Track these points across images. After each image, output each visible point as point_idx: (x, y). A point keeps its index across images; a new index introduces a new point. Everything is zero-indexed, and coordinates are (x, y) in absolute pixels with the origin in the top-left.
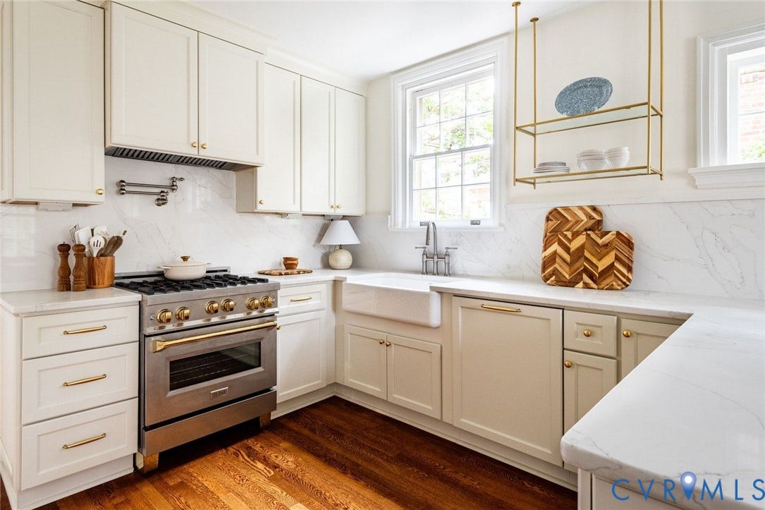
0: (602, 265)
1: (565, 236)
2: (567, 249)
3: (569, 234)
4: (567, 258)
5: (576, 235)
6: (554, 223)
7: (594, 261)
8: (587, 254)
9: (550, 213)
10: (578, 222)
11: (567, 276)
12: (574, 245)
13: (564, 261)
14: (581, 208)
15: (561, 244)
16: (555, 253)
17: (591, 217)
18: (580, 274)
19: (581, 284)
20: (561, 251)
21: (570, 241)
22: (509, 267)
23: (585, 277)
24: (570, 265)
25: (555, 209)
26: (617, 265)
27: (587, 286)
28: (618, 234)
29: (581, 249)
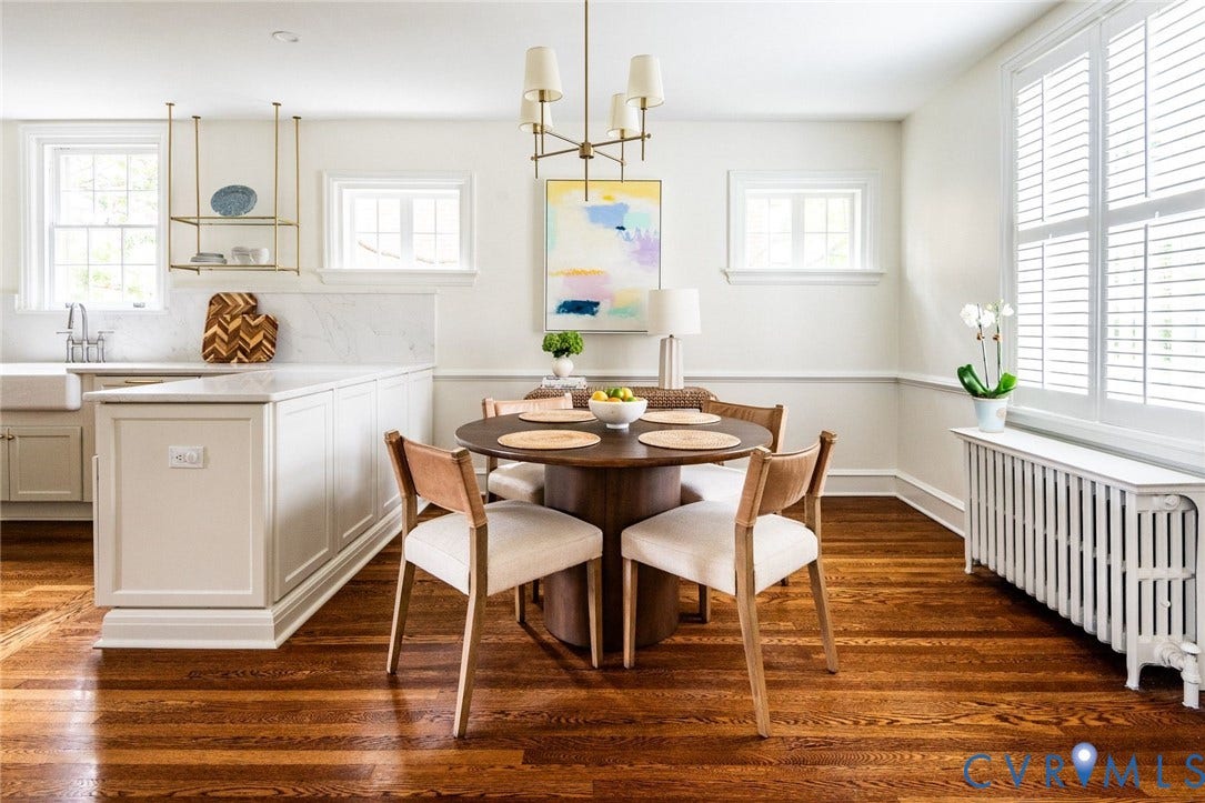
0: (253, 343)
1: (225, 319)
2: (225, 330)
3: (228, 317)
4: (226, 338)
5: (233, 318)
6: (216, 307)
7: (248, 339)
8: (242, 334)
9: (213, 298)
10: (237, 306)
11: (224, 354)
12: (232, 327)
13: (223, 340)
14: (240, 295)
15: (221, 326)
16: (215, 334)
17: (247, 303)
18: (235, 351)
19: (236, 360)
20: (220, 332)
21: (228, 323)
22: (174, 350)
23: (240, 354)
24: (227, 344)
25: (218, 295)
26: (264, 342)
27: (240, 361)
28: (267, 317)
29: (237, 330)
